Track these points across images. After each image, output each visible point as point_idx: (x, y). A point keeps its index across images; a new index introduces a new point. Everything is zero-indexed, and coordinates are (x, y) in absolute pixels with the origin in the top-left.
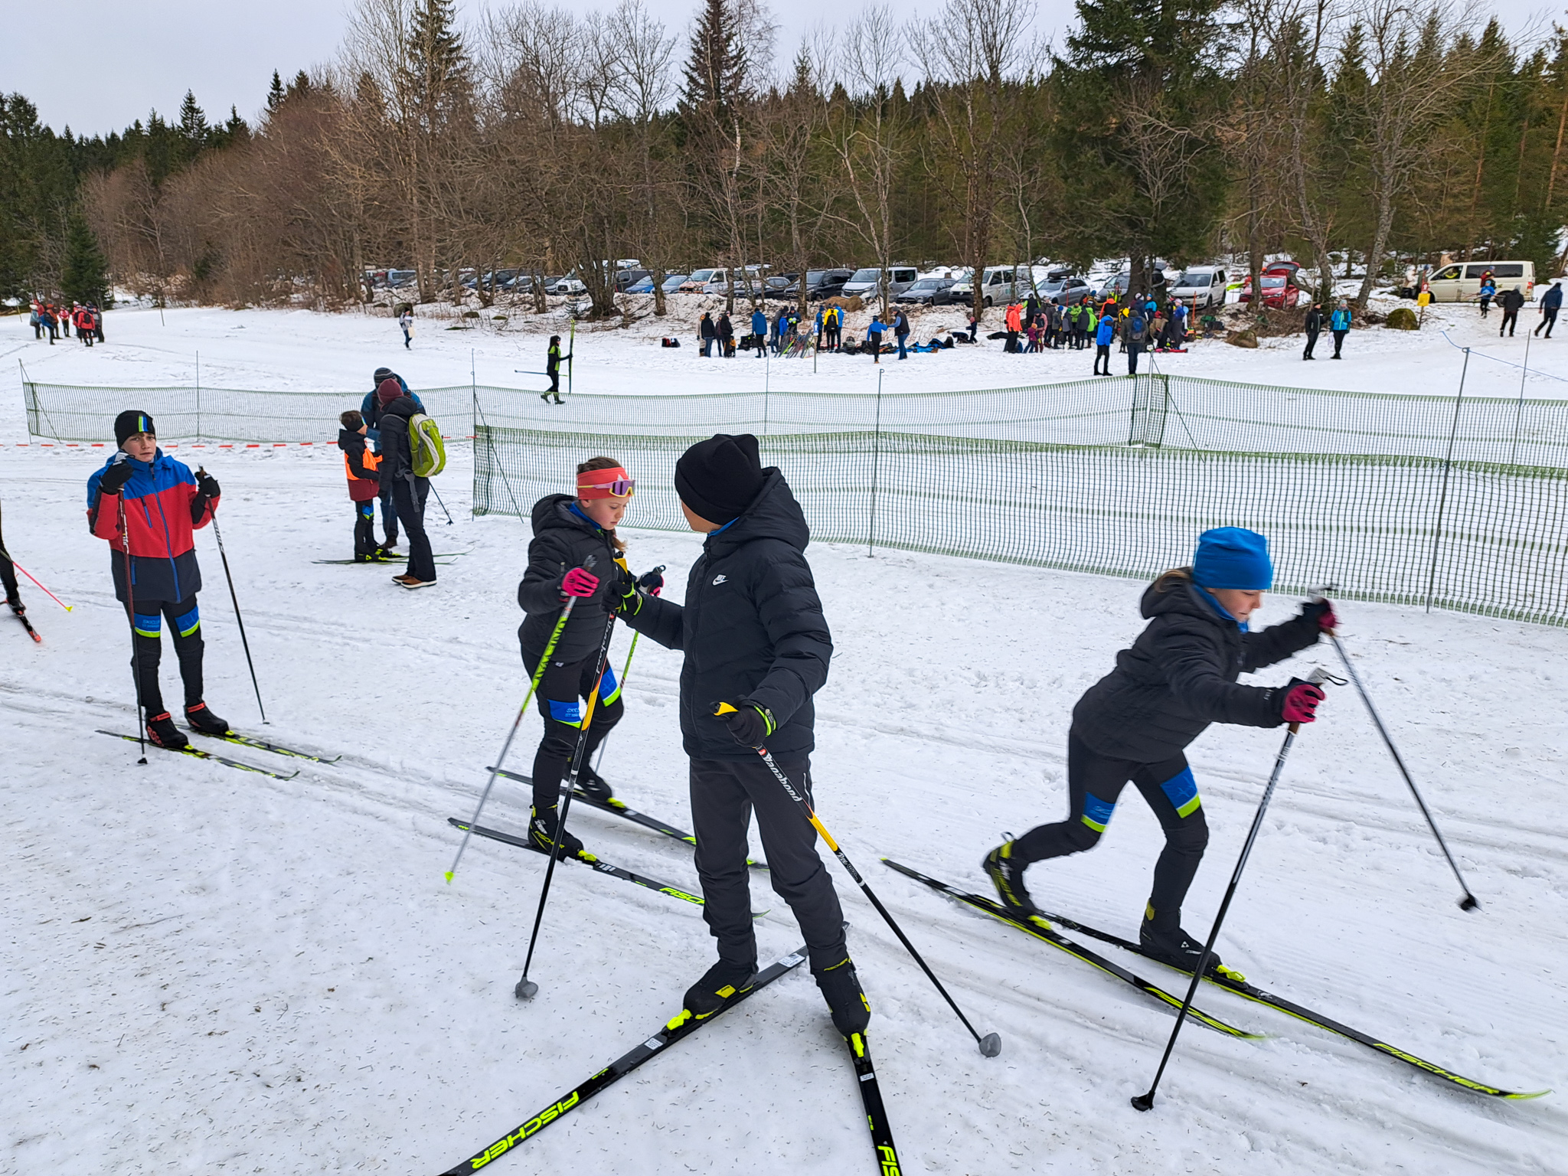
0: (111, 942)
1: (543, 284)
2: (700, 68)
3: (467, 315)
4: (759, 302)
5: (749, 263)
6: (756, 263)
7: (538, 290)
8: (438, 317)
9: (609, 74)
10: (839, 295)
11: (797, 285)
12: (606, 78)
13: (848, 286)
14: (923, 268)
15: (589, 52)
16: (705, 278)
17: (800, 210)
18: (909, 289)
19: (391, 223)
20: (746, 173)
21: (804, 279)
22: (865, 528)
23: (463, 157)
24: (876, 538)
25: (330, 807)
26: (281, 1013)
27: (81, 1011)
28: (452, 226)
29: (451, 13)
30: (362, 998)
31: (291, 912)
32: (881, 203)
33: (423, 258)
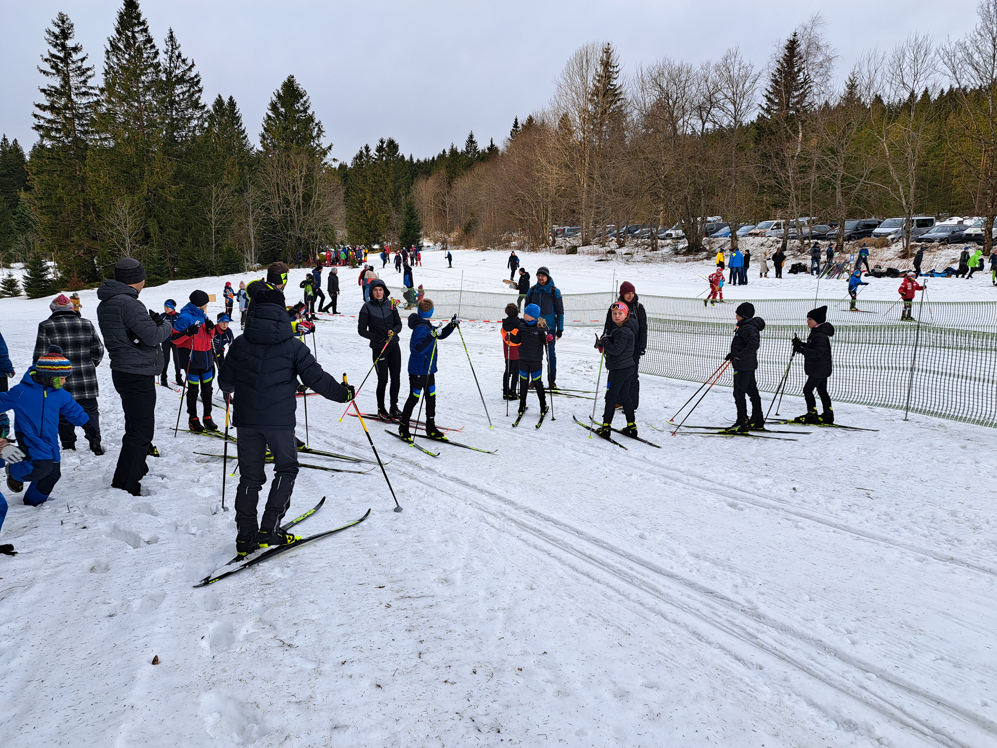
0: (394, 604)
1: (657, 233)
2: (777, 92)
3: (609, 252)
4: (806, 241)
5: (801, 216)
6: (808, 215)
7: (653, 237)
8: (591, 254)
9: (714, 100)
10: (870, 236)
11: (837, 230)
12: (711, 103)
13: (877, 230)
14: (939, 218)
15: (702, 87)
16: (768, 227)
17: (844, 179)
18: (927, 232)
19: (571, 199)
20: (805, 156)
21: (842, 227)
22: (902, 398)
23: (616, 158)
24: (912, 406)
25: (521, 542)
26: (489, 678)
27: (375, 647)
28: (606, 199)
29: (617, 72)
30: (540, 681)
31: (496, 608)
32: (910, 172)
33: (587, 219)
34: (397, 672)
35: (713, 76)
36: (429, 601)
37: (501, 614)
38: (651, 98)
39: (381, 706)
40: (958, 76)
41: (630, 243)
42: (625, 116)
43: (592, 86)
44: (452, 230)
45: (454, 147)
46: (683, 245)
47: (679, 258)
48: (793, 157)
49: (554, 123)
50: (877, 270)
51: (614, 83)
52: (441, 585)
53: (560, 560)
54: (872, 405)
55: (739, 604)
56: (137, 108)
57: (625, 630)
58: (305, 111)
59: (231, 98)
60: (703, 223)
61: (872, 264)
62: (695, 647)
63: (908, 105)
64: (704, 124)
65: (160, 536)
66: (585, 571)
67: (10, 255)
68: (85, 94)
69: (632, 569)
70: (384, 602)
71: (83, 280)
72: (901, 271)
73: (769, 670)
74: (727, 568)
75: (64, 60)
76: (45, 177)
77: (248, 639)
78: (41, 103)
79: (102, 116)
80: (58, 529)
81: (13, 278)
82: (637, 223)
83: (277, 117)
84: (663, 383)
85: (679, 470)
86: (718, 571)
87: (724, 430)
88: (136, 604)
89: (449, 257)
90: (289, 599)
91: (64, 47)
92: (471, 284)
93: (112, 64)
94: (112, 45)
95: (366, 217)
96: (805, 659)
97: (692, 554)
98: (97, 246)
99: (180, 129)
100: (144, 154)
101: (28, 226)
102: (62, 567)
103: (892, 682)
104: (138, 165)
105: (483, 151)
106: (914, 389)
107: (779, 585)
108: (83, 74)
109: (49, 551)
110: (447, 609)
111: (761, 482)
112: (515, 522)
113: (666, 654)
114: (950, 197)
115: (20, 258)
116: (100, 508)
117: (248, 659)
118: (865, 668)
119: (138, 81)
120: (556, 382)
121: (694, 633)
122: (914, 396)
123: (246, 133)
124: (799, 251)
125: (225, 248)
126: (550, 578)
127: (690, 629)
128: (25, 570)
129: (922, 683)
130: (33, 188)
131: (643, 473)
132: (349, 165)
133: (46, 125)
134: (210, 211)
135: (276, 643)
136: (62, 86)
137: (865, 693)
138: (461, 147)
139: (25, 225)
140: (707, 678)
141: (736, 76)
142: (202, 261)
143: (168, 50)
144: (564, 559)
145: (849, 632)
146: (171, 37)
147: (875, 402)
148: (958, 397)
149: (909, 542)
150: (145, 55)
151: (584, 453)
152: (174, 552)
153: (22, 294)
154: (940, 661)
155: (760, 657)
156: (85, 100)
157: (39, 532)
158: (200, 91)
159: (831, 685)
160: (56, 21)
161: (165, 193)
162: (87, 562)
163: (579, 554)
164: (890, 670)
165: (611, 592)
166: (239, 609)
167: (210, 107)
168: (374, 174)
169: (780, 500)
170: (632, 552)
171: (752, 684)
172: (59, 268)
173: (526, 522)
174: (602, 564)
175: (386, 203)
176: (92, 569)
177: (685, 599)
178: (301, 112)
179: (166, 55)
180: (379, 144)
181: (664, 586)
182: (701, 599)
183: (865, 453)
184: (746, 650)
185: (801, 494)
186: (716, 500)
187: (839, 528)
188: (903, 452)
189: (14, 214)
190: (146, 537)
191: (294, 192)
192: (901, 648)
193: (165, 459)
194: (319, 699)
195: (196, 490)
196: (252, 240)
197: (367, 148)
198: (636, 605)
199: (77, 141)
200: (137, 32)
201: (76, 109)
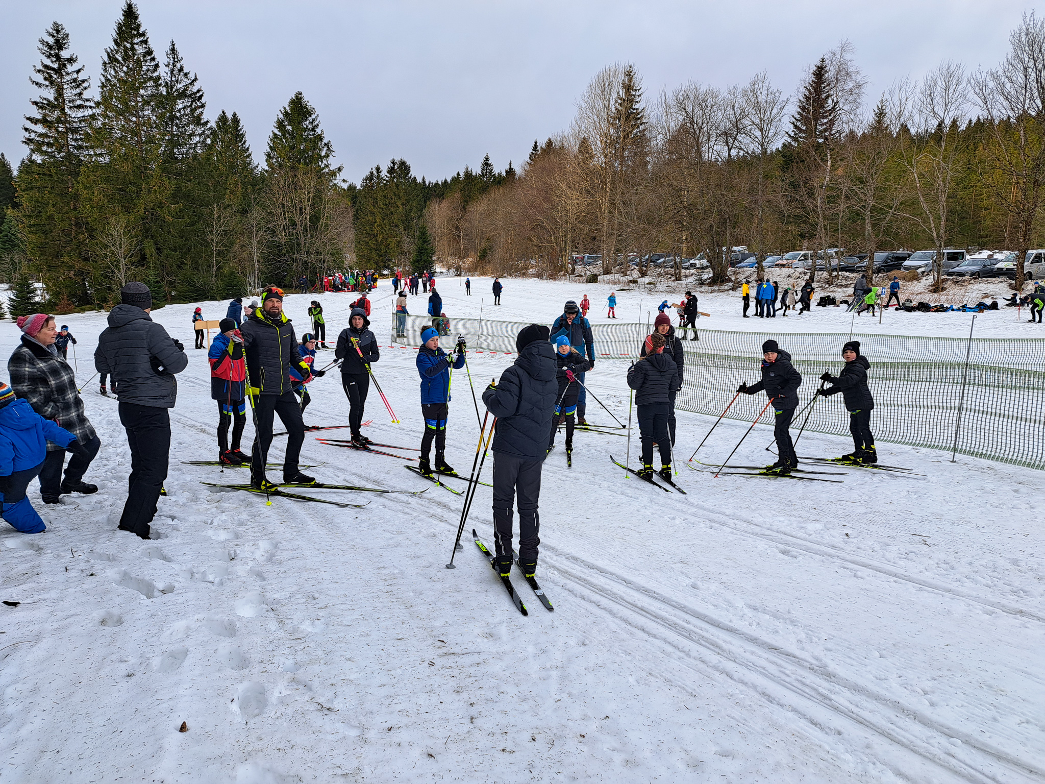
0: (438, 662)
1: (681, 262)
2: (804, 119)
3: (631, 282)
4: (835, 273)
5: (830, 247)
6: (837, 247)
7: (676, 266)
8: (612, 283)
9: (740, 126)
10: (900, 269)
11: (865, 263)
12: (738, 129)
13: (907, 263)
14: (969, 252)
15: (728, 113)
16: (794, 258)
17: (873, 209)
18: (958, 266)
19: (591, 226)
20: (833, 186)
21: (871, 258)
22: (949, 438)
23: (639, 184)
24: (960, 447)
25: (567, 592)
26: (550, 746)
27: (423, 710)
28: (628, 226)
29: (639, 96)
30: (605, 749)
31: (548, 666)
32: (941, 203)
33: (608, 247)
34: (450, 739)
35: (741, 101)
36: (475, 658)
37: (554, 673)
38: (676, 121)
39: (436, 778)
40: (989, 106)
41: (653, 271)
42: (649, 140)
43: (614, 109)
44: (466, 256)
45: (469, 170)
46: (708, 275)
47: (704, 288)
48: (821, 187)
49: (574, 146)
50: (908, 304)
51: (637, 106)
52: (486, 640)
53: (610, 612)
54: (917, 445)
55: (806, 661)
56: (135, 123)
57: (691, 691)
58: (313, 130)
59: (234, 115)
60: (728, 253)
61: (902, 297)
62: (767, 710)
63: (938, 135)
64: (730, 151)
65: (176, 584)
66: (639, 624)
68: (79, 107)
69: (688, 622)
70: (426, 659)
71: (74, 303)
72: (932, 305)
73: (849, 735)
74: (788, 621)
75: (58, 71)
76: (35, 194)
77: (282, 701)
78: (32, 116)
79: (98, 131)
80: (62, 577)
82: (659, 251)
83: (284, 135)
84: (696, 419)
85: (724, 514)
86: (779, 624)
87: (765, 471)
88: (156, 662)
89: (468, 284)
90: (323, 656)
91: (58, 57)
92: (488, 313)
93: (109, 77)
94: (109, 57)
95: (376, 241)
96: (884, 723)
97: (750, 606)
98: (89, 267)
99: (180, 145)
100: (141, 171)
101: (14, 246)
102: (71, 620)
103: (978, 748)
104: (135, 183)
105: (500, 175)
106: (962, 429)
107: (845, 640)
108: (79, 86)
109: (55, 601)
110: (496, 667)
111: (811, 527)
112: (558, 570)
113: (737, 717)
114: (979, 230)
115: (4, 278)
116: (107, 553)
117: (285, 724)
118: (949, 733)
119: (137, 95)
120: (585, 417)
121: (764, 694)
122: (961, 436)
123: (250, 151)
124: (827, 283)
125: (226, 270)
126: (603, 633)
127: (759, 689)
128: (30, 623)
129: (1012, 749)
130: (22, 205)
131: (687, 517)
132: (358, 187)
133: (37, 139)
134: (211, 233)
135: (313, 707)
136: (56, 99)
137: (953, 762)
138: (477, 170)
139: (11, 244)
140: (784, 745)
141: (763, 101)
142: (201, 285)
143: (169, 63)
144: (615, 611)
145: (926, 693)
146: (173, 50)
147: (921, 442)
148: (1004, 438)
149: (974, 594)
150: (145, 68)
151: (622, 494)
152: (193, 602)
153: (6, 316)
154: (1025, 725)
155: (838, 722)
156: (79, 114)
157: (42, 578)
158: (203, 106)
159: (915, 752)
160: (51, 31)
161: (163, 212)
162: (98, 614)
163: (629, 606)
164: (976, 735)
165: (670, 649)
166: (270, 668)
167: (213, 124)
168: (385, 197)
169: (834, 547)
170: (686, 604)
171: (833, 752)
172: (47, 290)
173: (569, 570)
174: (656, 617)
175: (397, 226)
176: (103, 622)
177: (748, 655)
178: (309, 130)
179: (167, 68)
180: (390, 165)
181: (724, 641)
182: (765, 655)
183: (916, 496)
184: (821, 713)
185: (855, 541)
186: (767, 547)
187: (898, 577)
188: (955, 496)
190: (160, 585)
191: (301, 214)
192: (983, 710)
193: (173, 499)
194: (367, 771)
195: (210, 533)
196: (256, 263)
197: (378, 169)
198: (698, 662)
199: (69, 156)
200: (137, 44)
201: (69, 123)
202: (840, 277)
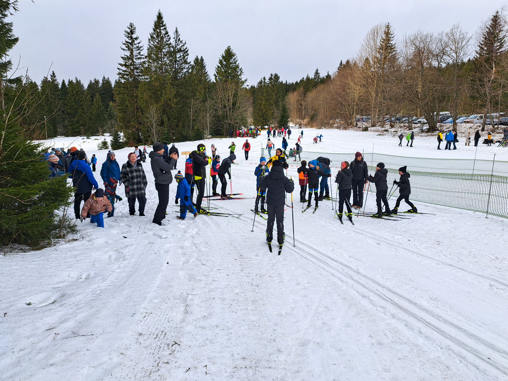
1: (412, 121)
3: (385, 131)
7: (410, 122)
8: (375, 131)
9: (445, 51)
12: (443, 53)
15: (438, 45)
16: (475, 118)
19: (366, 103)
33: (374, 113)
39: (227, 279)
41: (397, 125)
42: (397, 60)
43: (379, 45)
44: (305, 118)
45: (309, 76)
46: (426, 127)
47: (423, 134)
48: (489, 81)
49: (360, 64)
51: (391, 43)
56: (160, 64)
57: (309, 271)
58: (235, 63)
59: (202, 57)
60: (437, 115)
62: (329, 277)
64: (439, 64)
65: (168, 237)
67: (104, 130)
68: (139, 58)
69: (323, 258)
70: (235, 258)
71: (135, 142)
73: (350, 284)
74: (358, 260)
75: (131, 44)
76: (121, 96)
77: (193, 262)
78: (121, 63)
79: (146, 68)
80: (137, 233)
81: (106, 141)
82: (402, 115)
83: (222, 67)
85: (364, 231)
86: (354, 261)
88: (162, 252)
89: (302, 132)
91: (131, 38)
93: (151, 45)
94: (151, 36)
95: (262, 112)
96: (365, 283)
97: (349, 256)
98: (141, 127)
99: (179, 73)
100: (163, 85)
101: (112, 117)
102: (140, 242)
104: (160, 90)
106: (490, 204)
107: (374, 266)
108: (139, 49)
109: (136, 238)
110: (254, 262)
113: (318, 277)
115: (108, 131)
116: (150, 228)
117: (193, 266)
118: (383, 287)
119: (161, 52)
121: (332, 274)
122: (490, 207)
123: (208, 73)
124: (492, 131)
125: (196, 128)
126: (292, 258)
128: (130, 241)
130: (116, 101)
132: (256, 87)
133: (123, 73)
134: (190, 111)
135: (200, 264)
136: (130, 56)
138: (312, 76)
139: (111, 116)
140: (328, 283)
141: (457, 38)
142: (186, 134)
143: (175, 37)
146: (176, 31)
150: (165, 40)
152: (172, 241)
153: (109, 148)
155: (349, 281)
156: (139, 61)
157: (132, 233)
158: (188, 55)
160: (129, 26)
161: (171, 103)
165: (311, 263)
166: (191, 256)
167: (192, 63)
168: (267, 91)
170: (326, 254)
171: (341, 286)
172: (125, 136)
174: (313, 256)
175: (272, 105)
176: (149, 243)
177: (336, 267)
178: (233, 63)
179: (174, 39)
180: (270, 76)
181: (331, 263)
182: (342, 267)
184: (346, 279)
186: (373, 242)
189: (107, 111)
190: (164, 237)
191: (228, 102)
194: (211, 275)
196: (208, 124)
197: (264, 78)
199: (135, 79)
200: (162, 30)
201: (135, 65)
202: (499, 128)
